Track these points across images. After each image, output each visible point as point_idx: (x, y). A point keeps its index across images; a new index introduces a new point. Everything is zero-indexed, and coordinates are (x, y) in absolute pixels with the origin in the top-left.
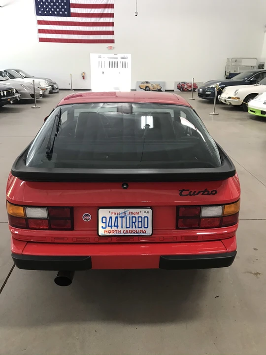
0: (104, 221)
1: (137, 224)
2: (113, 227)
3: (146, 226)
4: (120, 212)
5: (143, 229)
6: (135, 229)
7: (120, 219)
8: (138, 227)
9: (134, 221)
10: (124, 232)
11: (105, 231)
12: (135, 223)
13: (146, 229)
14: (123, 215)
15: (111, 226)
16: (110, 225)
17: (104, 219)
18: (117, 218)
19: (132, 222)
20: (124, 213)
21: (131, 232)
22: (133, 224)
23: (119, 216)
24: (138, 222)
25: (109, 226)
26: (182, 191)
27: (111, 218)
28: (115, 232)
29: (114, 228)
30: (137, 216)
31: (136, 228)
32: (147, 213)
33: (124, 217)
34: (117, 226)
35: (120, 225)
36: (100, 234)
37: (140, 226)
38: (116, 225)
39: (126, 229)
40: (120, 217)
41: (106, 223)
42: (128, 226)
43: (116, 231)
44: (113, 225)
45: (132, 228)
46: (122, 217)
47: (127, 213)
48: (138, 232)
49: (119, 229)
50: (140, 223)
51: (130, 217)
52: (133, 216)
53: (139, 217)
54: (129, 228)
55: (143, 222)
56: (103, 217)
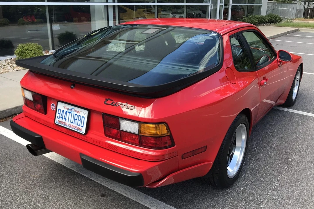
1: (77, 121)
2: (63, 119)
3: (82, 125)
4: (69, 108)
5: (80, 127)
6: (76, 126)
7: (68, 114)
8: (78, 125)
10: (69, 125)
11: (59, 121)
12: (76, 119)
13: (82, 128)
14: (70, 111)
15: (62, 118)
17: (60, 111)
18: (66, 112)
19: (75, 119)
20: (71, 109)
21: (73, 127)
22: (75, 121)
24: (78, 120)
25: (61, 118)
26: (107, 100)
27: (63, 111)
29: (64, 120)
30: (78, 114)
31: (76, 124)
32: (84, 114)
34: (66, 119)
35: (67, 119)
36: (55, 122)
38: (65, 118)
39: (71, 124)
40: (69, 112)
41: (60, 114)
42: (72, 121)
43: (65, 123)
44: (63, 117)
45: (74, 124)
46: (70, 113)
47: (73, 110)
48: (77, 128)
49: (67, 122)
50: (79, 121)
51: (74, 114)
52: (76, 114)
53: (79, 116)
54: (72, 123)
55: (81, 121)
56: (59, 109)
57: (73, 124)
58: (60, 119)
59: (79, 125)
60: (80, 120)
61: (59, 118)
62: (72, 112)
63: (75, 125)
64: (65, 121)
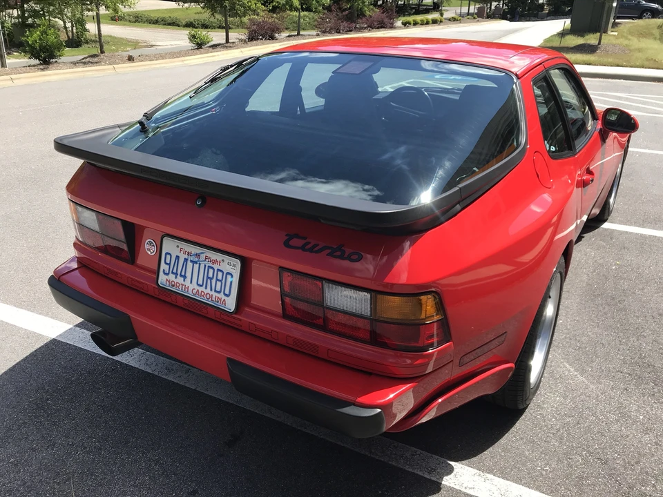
0: (168, 261)
1: (214, 281)
2: (178, 276)
3: (227, 292)
4: (193, 253)
5: (221, 296)
6: (211, 293)
7: (190, 265)
8: (216, 291)
9: (210, 275)
10: (194, 292)
11: (167, 280)
12: (211, 279)
13: (226, 298)
14: (196, 259)
15: (176, 274)
16: (175, 271)
17: (168, 257)
18: (186, 260)
19: (208, 277)
20: (198, 255)
21: (204, 295)
22: (209, 281)
23: (190, 258)
24: (217, 280)
25: (173, 273)
27: (178, 257)
28: (180, 287)
29: (180, 280)
30: (216, 267)
31: (211, 290)
32: (232, 267)
33: (196, 263)
34: (185, 277)
35: (189, 275)
36: (159, 283)
37: (218, 289)
38: (183, 274)
39: (197, 288)
40: (191, 261)
41: (169, 264)
42: (200, 283)
43: (182, 285)
44: (179, 272)
45: (206, 288)
46: (194, 262)
47: (202, 257)
48: (214, 299)
49: (187, 283)
50: (219, 283)
51: (205, 266)
52: (211, 265)
53: (218, 270)
54: (201, 286)
55: (223, 281)
56: (167, 253)
57: (202, 289)
58: (172, 277)
59: (219, 292)
60: (221, 281)
61: (167, 274)
62: (199, 261)
63: (208, 291)
64: (184, 280)
